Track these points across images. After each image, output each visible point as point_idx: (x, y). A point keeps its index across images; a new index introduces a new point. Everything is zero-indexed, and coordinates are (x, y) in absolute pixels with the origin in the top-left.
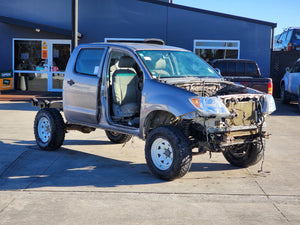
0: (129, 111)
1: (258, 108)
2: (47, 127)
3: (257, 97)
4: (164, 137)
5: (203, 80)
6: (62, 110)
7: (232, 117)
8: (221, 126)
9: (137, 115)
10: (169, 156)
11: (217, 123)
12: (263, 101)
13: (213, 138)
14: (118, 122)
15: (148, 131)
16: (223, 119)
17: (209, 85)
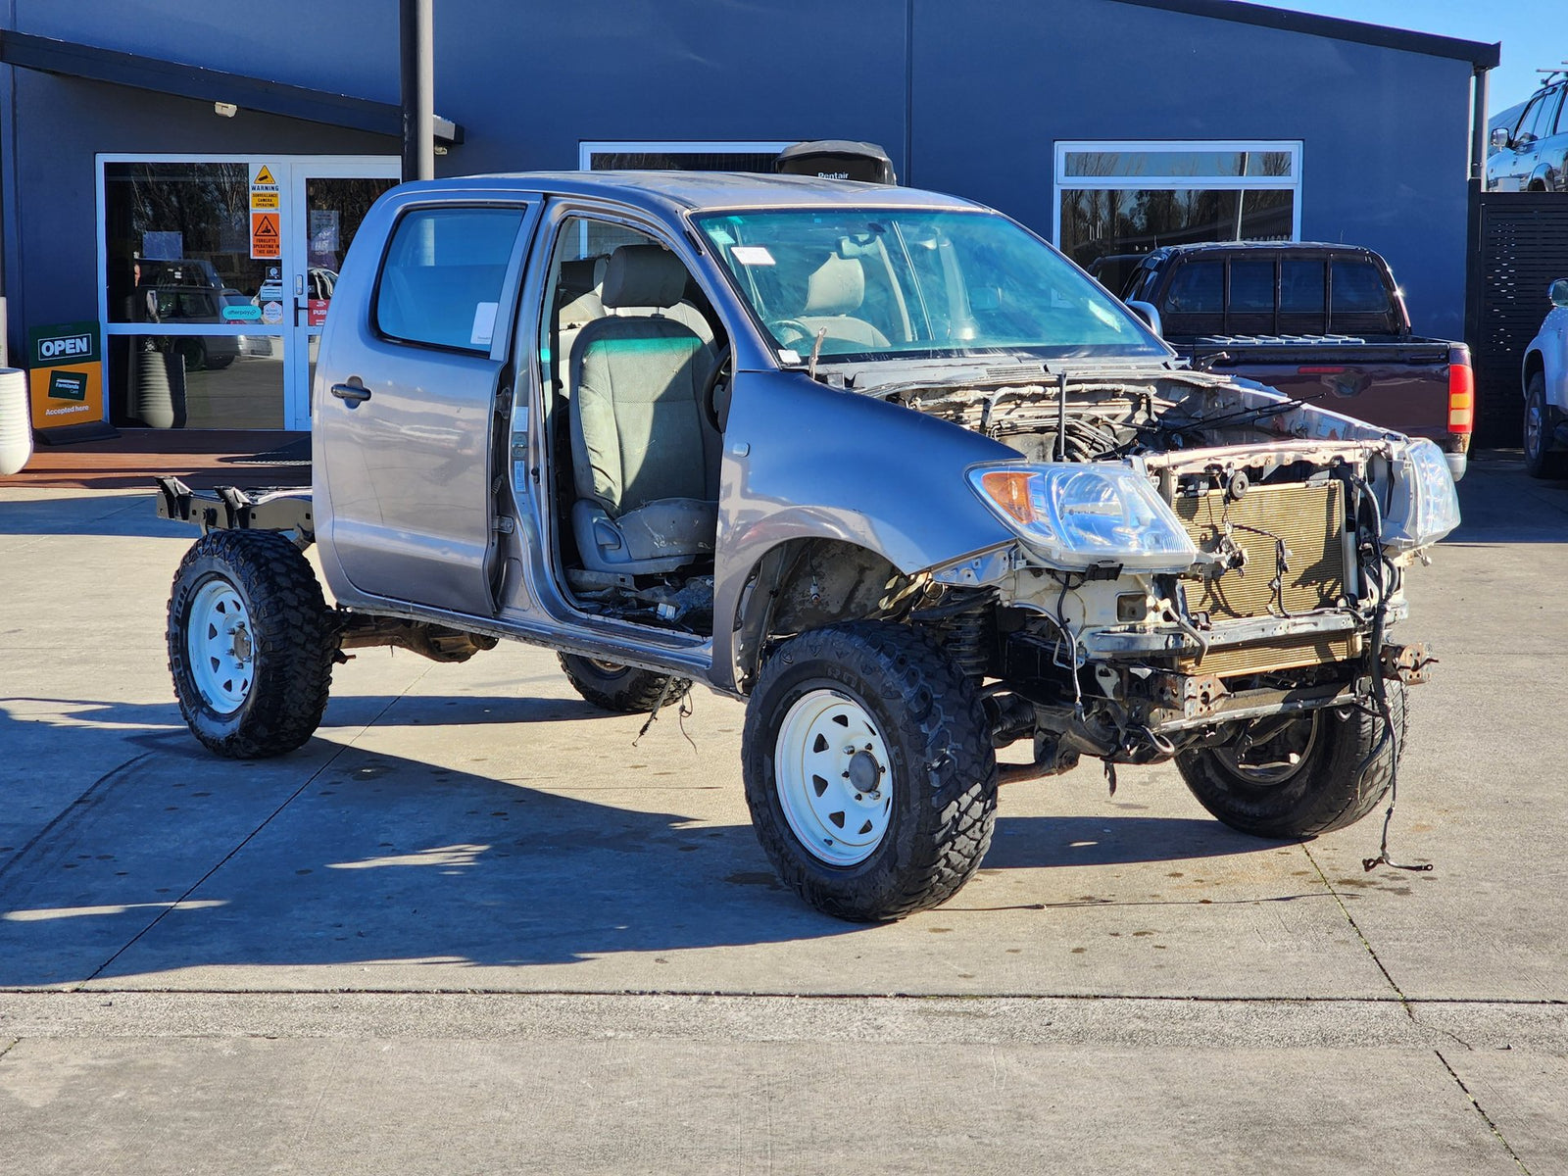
0: (661, 544)
1: (1361, 519)
2: (237, 633)
3: (1355, 454)
4: (845, 685)
5: (1057, 366)
6: (310, 538)
7: (1216, 572)
8: (1153, 620)
9: (701, 563)
10: (872, 788)
11: (1130, 607)
12: (1388, 478)
13: (1108, 684)
14: (603, 605)
15: (760, 653)
16: (1166, 584)
17: (1094, 397)
